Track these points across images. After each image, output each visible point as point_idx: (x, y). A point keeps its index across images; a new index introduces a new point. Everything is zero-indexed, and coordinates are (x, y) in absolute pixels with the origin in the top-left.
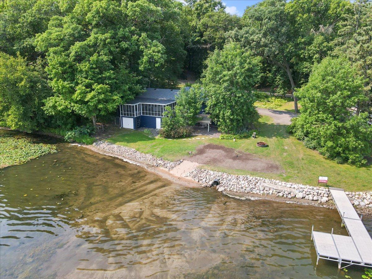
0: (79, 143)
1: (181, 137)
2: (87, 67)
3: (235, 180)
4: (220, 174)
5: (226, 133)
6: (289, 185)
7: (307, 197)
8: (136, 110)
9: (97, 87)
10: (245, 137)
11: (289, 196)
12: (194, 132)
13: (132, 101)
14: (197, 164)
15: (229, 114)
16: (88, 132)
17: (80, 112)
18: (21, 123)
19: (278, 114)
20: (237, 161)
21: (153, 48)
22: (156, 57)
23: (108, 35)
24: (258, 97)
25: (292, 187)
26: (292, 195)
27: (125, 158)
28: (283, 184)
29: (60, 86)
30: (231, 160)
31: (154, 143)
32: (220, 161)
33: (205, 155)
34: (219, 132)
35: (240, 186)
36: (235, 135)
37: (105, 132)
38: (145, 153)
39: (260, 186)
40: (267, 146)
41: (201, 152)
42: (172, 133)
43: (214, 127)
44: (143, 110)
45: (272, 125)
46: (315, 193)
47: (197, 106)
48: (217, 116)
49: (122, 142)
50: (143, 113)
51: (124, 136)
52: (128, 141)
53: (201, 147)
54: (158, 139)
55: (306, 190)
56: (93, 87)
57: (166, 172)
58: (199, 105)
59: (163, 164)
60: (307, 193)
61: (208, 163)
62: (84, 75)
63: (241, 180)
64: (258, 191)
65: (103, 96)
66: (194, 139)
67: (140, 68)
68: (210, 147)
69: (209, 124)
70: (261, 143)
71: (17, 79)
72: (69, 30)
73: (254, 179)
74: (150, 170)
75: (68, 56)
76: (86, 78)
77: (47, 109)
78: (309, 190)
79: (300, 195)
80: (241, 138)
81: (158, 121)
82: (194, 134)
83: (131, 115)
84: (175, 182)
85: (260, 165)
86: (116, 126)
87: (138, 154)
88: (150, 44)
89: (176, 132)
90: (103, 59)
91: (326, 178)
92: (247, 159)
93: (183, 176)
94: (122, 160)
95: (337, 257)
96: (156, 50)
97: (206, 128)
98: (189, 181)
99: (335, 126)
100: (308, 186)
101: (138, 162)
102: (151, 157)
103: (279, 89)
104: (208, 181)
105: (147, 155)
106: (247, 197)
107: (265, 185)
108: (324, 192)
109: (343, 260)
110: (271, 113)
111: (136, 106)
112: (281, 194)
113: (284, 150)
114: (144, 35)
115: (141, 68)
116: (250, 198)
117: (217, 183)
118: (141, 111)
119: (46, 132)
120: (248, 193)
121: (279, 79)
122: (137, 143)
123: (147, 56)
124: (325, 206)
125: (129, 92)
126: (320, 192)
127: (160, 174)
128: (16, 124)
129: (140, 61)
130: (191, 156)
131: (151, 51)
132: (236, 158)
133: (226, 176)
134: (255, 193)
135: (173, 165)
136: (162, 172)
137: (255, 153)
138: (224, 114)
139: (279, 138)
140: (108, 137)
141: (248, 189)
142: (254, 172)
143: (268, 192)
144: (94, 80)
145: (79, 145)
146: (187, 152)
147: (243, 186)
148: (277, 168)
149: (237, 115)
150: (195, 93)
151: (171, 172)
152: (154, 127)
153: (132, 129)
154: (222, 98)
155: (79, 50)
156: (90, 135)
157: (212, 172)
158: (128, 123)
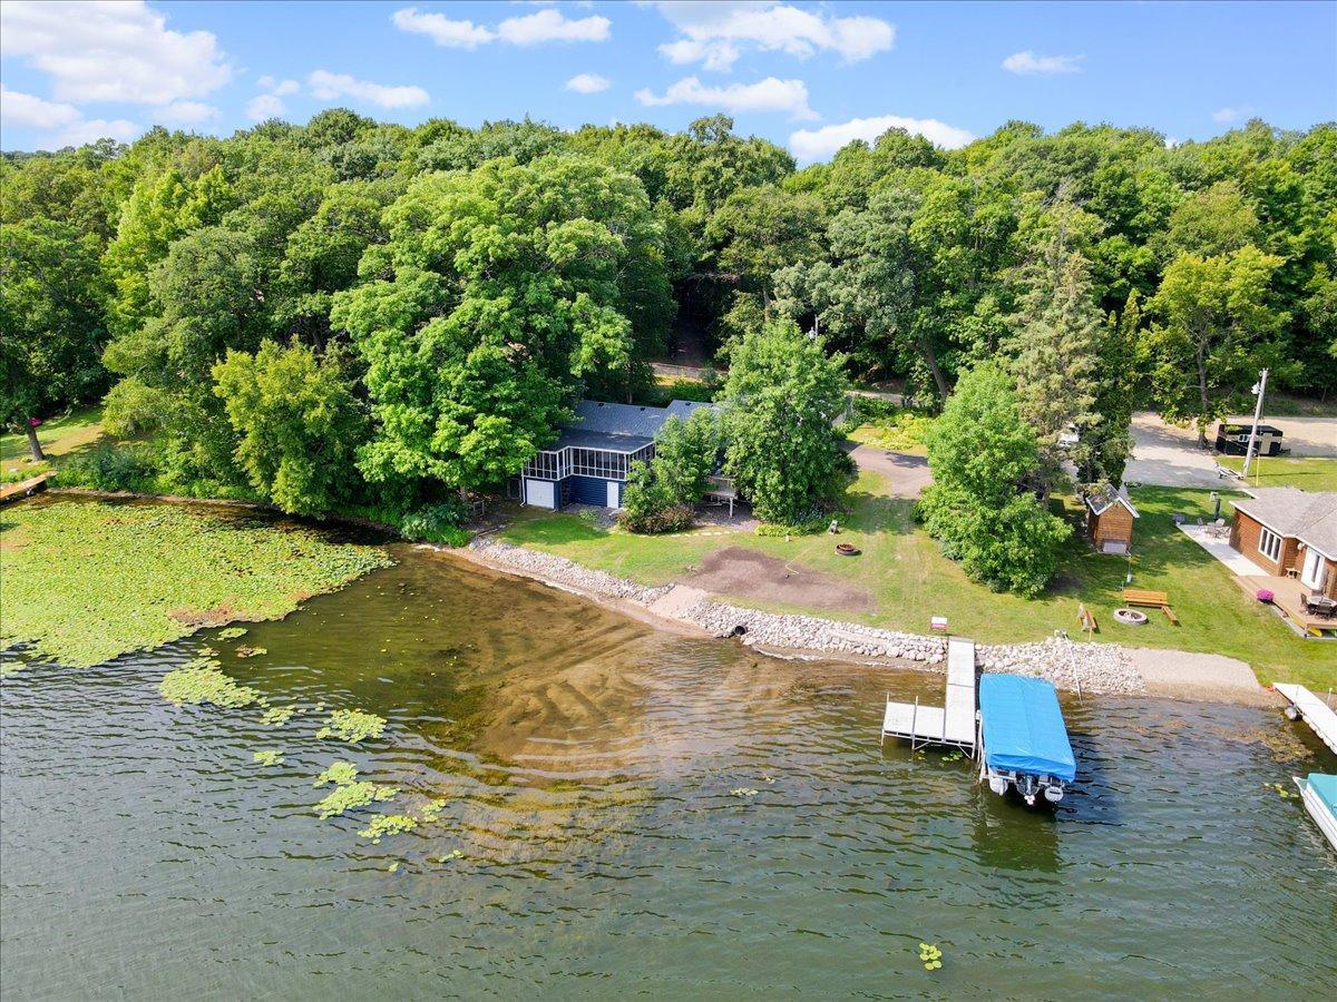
0: (435, 543)
1: (668, 530)
2: (460, 377)
3: (776, 624)
4: (749, 611)
5: (771, 520)
6: (877, 633)
7: (906, 654)
8: (561, 464)
9: (485, 422)
10: (813, 531)
11: (874, 653)
12: (698, 517)
13: (553, 446)
14: (703, 593)
15: (775, 480)
16: (454, 519)
17: (448, 478)
18: (307, 499)
19: (905, 466)
20: (786, 587)
21: (604, 328)
22: (611, 349)
23: (503, 301)
24: (868, 412)
25: (883, 636)
26: (880, 651)
27: (550, 579)
28: (867, 632)
29: (403, 422)
30: (774, 585)
31: (608, 546)
32: (751, 588)
33: (721, 573)
34: (755, 518)
35: (785, 636)
36: (789, 525)
37: (487, 516)
38: (591, 569)
39: (823, 635)
40: (858, 553)
41: (712, 566)
42: (648, 522)
43: (744, 508)
44: (576, 462)
45: (884, 499)
46: (922, 648)
47: (705, 458)
48: (751, 483)
49: (536, 542)
50: (576, 470)
51: (536, 526)
52: (549, 540)
53: (713, 553)
54: (615, 535)
55: (905, 642)
56: (476, 422)
57: (642, 610)
58: (709, 458)
59: (633, 592)
60: (907, 648)
61: (725, 591)
62: (453, 393)
63: (789, 623)
64: (818, 645)
65: (497, 442)
66: (696, 534)
67: (573, 372)
68: (733, 554)
69: (731, 500)
70: (845, 546)
71: (305, 403)
72: (414, 287)
73: (813, 622)
74: (606, 604)
75: (415, 348)
76: (457, 400)
77: (367, 469)
78: (912, 642)
79: (893, 651)
80: (803, 533)
81: (613, 489)
82: (696, 523)
83: (547, 475)
84: (660, 628)
85: (830, 594)
86: (510, 500)
87: (577, 572)
88: (598, 316)
89: (656, 521)
90: (491, 355)
91: (944, 621)
92: (809, 582)
93: (676, 616)
94: (543, 584)
95: (909, 732)
96: (611, 333)
97: (726, 506)
98: (688, 627)
99: (984, 517)
100: (912, 636)
101: (580, 588)
102: (606, 577)
103: (922, 392)
104: (724, 626)
105: (598, 573)
106: (797, 656)
107: (834, 633)
108: (936, 645)
109: (916, 736)
110: (889, 466)
111: (561, 454)
112: (859, 650)
113: (892, 563)
114: (582, 297)
115: (576, 371)
116: (802, 657)
117: (741, 630)
118: (572, 465)
119: (345, 515)
120: (799, 648)
121: (921, 366)
122: (569, 545)
123: (590, 345)
124: (933, 670)
125: (547, 427)
126: (930, 644)
127: (629, 612)
128: (296, 501)
129: (572, 356)
130: (690, 575)
131: (598, 336)
132: (786, 579)
133: (759, 616)
134: (813, 647)
135: (655, 595)
136: (633, 608)
137: (828, 569)
138: (764, 480)
139: (890, 533)
140: (500, 530)
141: (800, 641)
142: (817, 608)
143: (836, 646)
144: (475, 406)
145: (437, 549)
146: (682, 566)
147: (791, 635)
148: (864, 600)
149: (795, 481)
150: (699, 429)
151: (651, 609)
152: (603, 502)
153: (550, 509)
154: (760, 446)
155: (442, 339)
156: (459, 523)
157: (732, 609)
158: (540, 494)
